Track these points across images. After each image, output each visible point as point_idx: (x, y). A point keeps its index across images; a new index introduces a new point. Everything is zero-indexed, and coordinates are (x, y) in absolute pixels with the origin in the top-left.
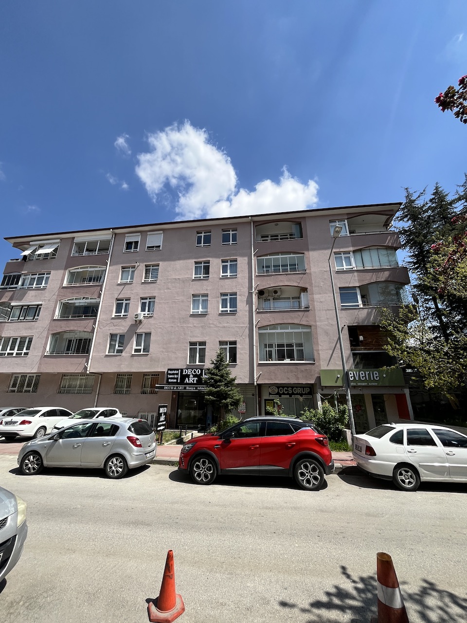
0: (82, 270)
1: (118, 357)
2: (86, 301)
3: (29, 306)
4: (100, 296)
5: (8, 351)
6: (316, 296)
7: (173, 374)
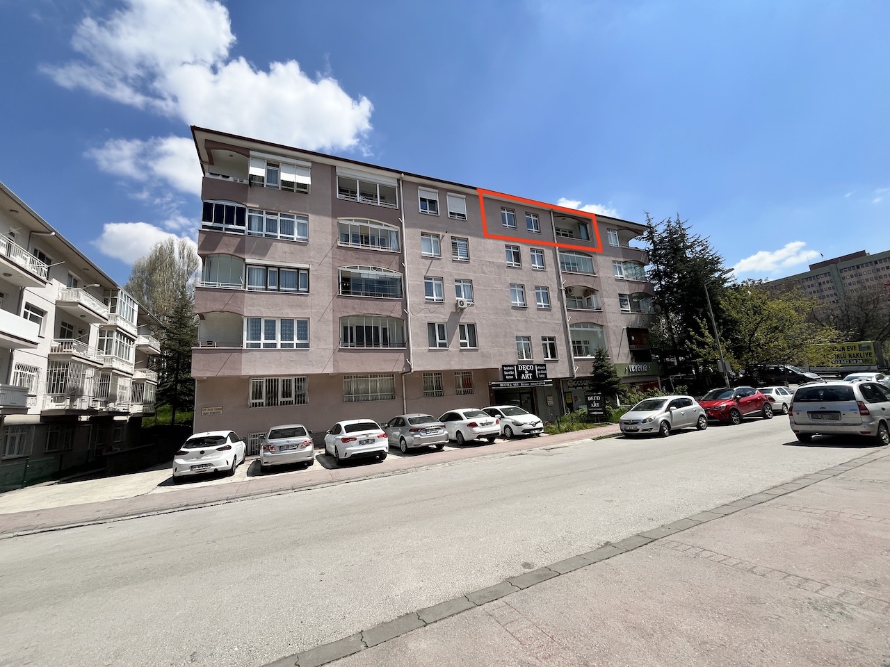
0: (358, 224)
1: (445, 352)
2: (379, 273)
3: (281, 269)
4: (402, 269)
5: (263, 341)
6: (605, 300)
7: (509, 370)
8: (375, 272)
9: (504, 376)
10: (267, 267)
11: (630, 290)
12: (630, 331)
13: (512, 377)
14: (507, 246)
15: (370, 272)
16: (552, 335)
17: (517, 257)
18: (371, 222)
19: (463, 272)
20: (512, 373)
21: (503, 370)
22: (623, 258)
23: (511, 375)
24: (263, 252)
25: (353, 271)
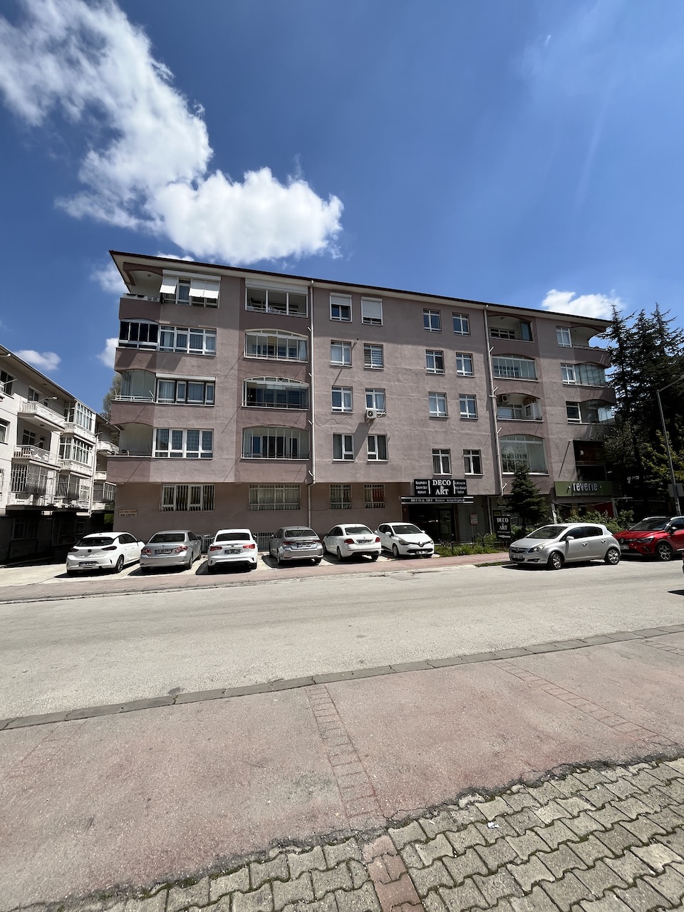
0: (266, 335)
1: (352, 464)
2: (285, 384)
3: (189, 382)
4: (308, 379)
5: (170, 450)
6: (548, 408)
7: (422, 485)
8: (281, 383)
9: (416, 491)
10: (176, 380)
11: (582, 397)
12: (578, 445)
13: (425, 492)
14: (428, 351)
15: (276, 383)
16: (477, 449)
17: (440, 362)
18: (279, 333)
19: (375, 380)
20: (425, 488)
21: (415, 485)
22: (576, 359)
23: (423, 490)
24: (172, 367)
25: (259, 382)
